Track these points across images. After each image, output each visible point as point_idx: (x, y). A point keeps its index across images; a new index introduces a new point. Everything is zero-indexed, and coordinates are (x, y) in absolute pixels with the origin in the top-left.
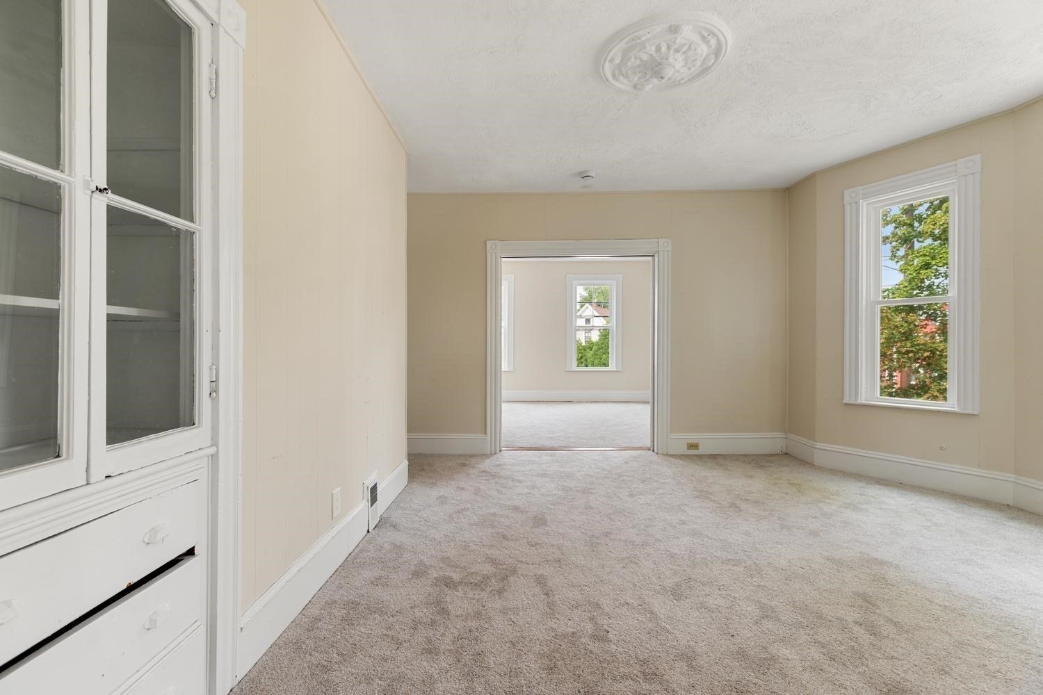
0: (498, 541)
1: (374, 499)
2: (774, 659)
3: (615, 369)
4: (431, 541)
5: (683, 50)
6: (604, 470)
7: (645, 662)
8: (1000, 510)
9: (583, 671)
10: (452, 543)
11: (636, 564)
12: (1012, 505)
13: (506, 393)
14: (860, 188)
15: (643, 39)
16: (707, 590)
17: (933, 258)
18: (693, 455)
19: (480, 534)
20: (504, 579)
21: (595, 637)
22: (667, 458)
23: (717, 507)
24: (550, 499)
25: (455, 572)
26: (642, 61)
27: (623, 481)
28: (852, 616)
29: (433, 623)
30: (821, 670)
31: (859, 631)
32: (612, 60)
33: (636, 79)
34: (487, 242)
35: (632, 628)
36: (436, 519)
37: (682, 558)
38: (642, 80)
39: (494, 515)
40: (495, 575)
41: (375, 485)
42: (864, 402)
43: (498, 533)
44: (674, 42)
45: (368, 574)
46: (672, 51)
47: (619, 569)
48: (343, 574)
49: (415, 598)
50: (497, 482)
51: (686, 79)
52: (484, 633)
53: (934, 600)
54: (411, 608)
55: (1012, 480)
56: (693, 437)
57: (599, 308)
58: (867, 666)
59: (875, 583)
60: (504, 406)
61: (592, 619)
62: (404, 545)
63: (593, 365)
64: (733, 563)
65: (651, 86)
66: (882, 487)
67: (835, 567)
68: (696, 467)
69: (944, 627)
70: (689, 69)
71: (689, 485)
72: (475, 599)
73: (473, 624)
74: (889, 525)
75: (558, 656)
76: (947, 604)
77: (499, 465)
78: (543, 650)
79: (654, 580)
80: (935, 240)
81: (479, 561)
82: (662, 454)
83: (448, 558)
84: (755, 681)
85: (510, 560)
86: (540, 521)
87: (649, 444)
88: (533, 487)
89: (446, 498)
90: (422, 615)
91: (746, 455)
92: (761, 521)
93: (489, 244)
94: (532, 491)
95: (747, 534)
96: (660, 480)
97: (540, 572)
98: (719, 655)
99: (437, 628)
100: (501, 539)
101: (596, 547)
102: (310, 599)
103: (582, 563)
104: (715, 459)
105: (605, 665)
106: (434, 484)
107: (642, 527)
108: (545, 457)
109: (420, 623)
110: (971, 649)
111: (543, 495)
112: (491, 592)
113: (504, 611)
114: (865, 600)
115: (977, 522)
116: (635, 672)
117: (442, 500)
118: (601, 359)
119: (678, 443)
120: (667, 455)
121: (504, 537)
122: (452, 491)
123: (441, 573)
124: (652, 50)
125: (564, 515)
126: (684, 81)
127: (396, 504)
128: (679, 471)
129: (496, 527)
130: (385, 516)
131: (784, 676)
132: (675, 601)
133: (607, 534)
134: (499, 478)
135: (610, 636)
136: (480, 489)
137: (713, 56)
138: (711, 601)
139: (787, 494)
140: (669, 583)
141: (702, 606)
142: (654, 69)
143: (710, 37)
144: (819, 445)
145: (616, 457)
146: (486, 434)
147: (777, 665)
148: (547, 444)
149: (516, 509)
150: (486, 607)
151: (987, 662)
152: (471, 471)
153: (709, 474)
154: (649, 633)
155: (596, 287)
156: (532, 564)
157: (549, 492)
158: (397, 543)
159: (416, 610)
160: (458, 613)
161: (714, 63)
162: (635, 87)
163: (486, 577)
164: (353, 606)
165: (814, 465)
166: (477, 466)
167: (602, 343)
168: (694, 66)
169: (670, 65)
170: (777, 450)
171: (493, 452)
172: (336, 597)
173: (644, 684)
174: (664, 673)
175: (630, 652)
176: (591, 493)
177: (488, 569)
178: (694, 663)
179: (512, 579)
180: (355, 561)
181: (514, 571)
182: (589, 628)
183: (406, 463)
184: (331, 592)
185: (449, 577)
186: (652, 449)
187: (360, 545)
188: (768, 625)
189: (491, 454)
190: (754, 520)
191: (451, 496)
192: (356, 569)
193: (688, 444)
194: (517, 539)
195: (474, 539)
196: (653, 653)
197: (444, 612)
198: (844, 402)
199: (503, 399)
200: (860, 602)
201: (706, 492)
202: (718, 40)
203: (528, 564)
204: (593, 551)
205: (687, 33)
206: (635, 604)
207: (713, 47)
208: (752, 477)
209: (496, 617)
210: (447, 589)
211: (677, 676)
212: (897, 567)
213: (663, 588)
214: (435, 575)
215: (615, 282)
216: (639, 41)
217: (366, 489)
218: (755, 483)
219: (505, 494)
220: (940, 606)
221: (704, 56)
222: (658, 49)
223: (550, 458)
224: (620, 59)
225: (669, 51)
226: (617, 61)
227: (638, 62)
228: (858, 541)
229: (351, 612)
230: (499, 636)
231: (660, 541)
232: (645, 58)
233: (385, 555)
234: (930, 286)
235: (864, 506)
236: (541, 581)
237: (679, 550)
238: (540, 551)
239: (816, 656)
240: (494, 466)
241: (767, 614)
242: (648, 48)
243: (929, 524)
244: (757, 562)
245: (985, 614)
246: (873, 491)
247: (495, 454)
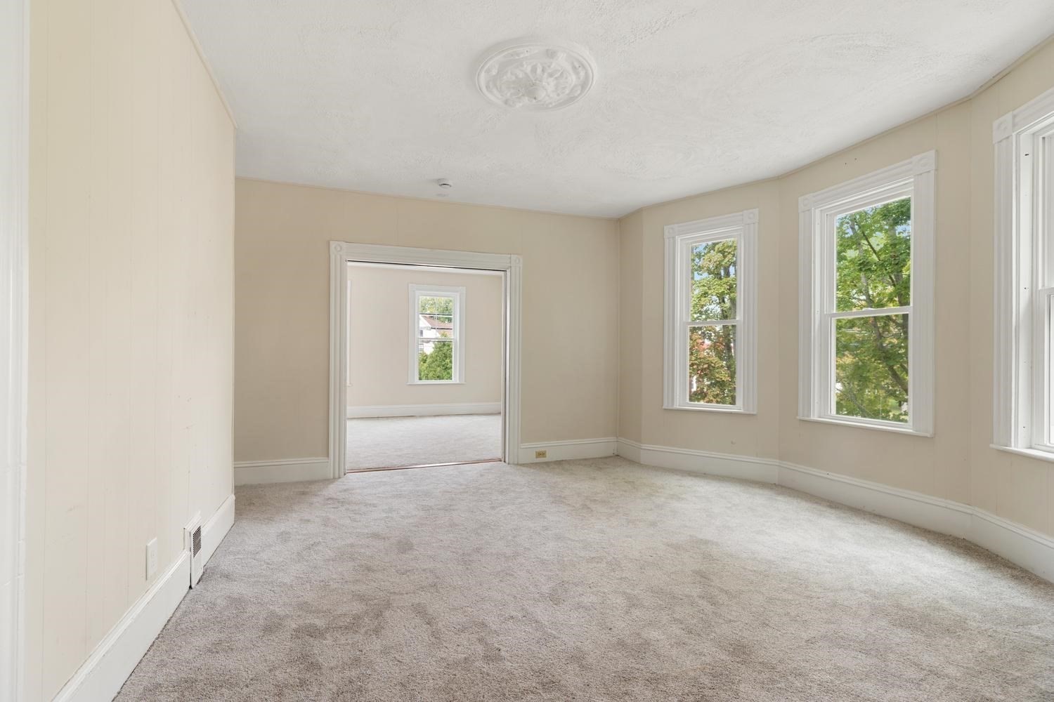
0: (363, 575)
1: (197, 546)
2: (647, 643)
3: (458, 382)
4: (280, 586)
5: (556, 76)
6: (461, 485)
7: (541, 672)
8: (772, 489)
9: (483, 697)
10: (308, 586)
11: (512, 575)
12: (777, 483)
13: (351, 410)
14: (676, 225)
15: (522, 56)
16: (580, 589)
17: (709, 289)
18: (542, 463)
19: (339, 570)
20: (379, 615)
21: (487, 658)
22: (519, 467)
23: (572, 511)
24: (411, 520)
25: (318, 617)
26: (517, 77)
27: (482, 494)
28: (695, 592)
29: (303, 683)
30: (684, 643)
31: (704, 604)
32: (488, 71)
33: (509, 94)
34: (331, 242)
35: (521, 641)
36: (281, 559)
37: (552, 563)
38: (514, 97)
39: (352, 545)
40: (366, 613)
41: (199, 529)
42: (678, 407)
43: (361, 566)
44: (549, 67)
45: (200, 641)
46: (546, 74)
47: (497, 584)
48: (164, 647)
49: (272, 658)
50: (347, 509)
51: (554, 104)
52: (368, 680)
53: (746, 567)
54: (270, 671)
55: (777, 464)
56: (540, 445)
57: (431, 320)
58: (715, 633)
59: (705, 560)
60: (349, 424)
61: (480, 640)
62: (245, 596)
63: (427, 378)
64: (596, 560)
65: (521, 104)
66: (693, 478)
67: (675, 551)
68: (546, 474)
69: (757, 588)
70: (558, 95)
71: (544, 492)
72: (348, 644)
73: (354, 673)
74: (704, 509)
75: (454, 687)
76: (755, 569)
77: (345, 490)
78: (437, 684)
79: (532, 588)
80: (710, 274)
81: (345, 600)
82: (514, 464)
83: (307, 602)
84: (637, 666)
85: (381, 593)
86: (405, 546)
87: (499, 454)
88: (391, 510)
89: (288, 533)
90: (286, 676)
91: (585, 459)
92: (611, 519)
93: (333, 245)
94: (390, 515)
95: (602, 532)
96: (517, 490)
97: (417, 601)
98: (603, 650)
99: (309, 687)
100: (366, 572)
101: (469, 565)
102: (119, 690)
103: (460, 583)
104: (560, 465)
105: (503, 685)
106: (270, 519)
107: (510, 538)
108: (396, 476)
109: (286, 686)
110: (777, 602)
111: (403, 517)
112: (366, 633)
113: (385, 651)
114: (702, 577)
115: (759, 499)
116: (534, 685)
117: (284, 537)
118: (435, 371)
119: (527, 452)
120: (518, 464)
121: (369, 569)
122: (295, 526)
123: (301, 622)
124: (529, 69)
125: (429, 536)
126: (551, 106)
127: (223, 548)
128: (532, 480)
129: (357, 558)
130: (211, 565)
131: (658, 656)
132: (555, 606)
133: (478, 550)
134: (349, 504)
135: (503, 653)
136: (329, 519)
137: (580, 87)
138: (586, 600)
139: (625, 491)
140: (545, 589)
141: (579, 606)
142: (529, 88)
143: (580, 69)
144: (645, 446)
145: (470, 471)
146: (328, 456)
147: (651, 648)
148: (396, 462)
149: (376, 536)
150: (364, 651)
151: (789, 611)
152: (315, 500)
153: (559, 480)
154: (538, 642)
155: (428, 298)
156: (407, 594)
157: (408, 513)
158: (236, 596)
159: (277, 673)
160: (332, 665)
161: (580, 94)
162: (506, 102)
163: (357, 618)
164: (186, 685)
165: (641, 464)
166: (319, 493)
167: (437, 356)
168: (563, 93)
169: (543, 87)
170: (610, 453)
171: (337, 476)
172: (160, 679)
173: (544, 695)
174: (560, 678)
175: (525, 665)
176: (454, 510)
177: (358, 608)
178: (584, 663)
179: (387, 614)
180: (179, 627)
181: (388, 605)
182: (480, 649)
183: (233, 497)
184: (150, 675)
185: (311, 625)
186: (503, 460)
187: (182, 606)
188: (636, 612)
189: (334, 478)
190: (605, 518)
191: (295, 530)
192: (183, 637)
193: (536, 452)
194: (384, 570)
195: (334, 577)
196: (546, 662)
197: (314, 666)
198: (664, 407)
199: (348, 416)
200: (698, 579)
201: (560, 496)
202: (586, 73)
203: (402, 594)
204: (467, 568)
205: (561, 61)
206: (520, 615)
207: (582, 78)
208: (594, 479)
209: (378, 660)
210: (312, 639)
211: (572, 678)
212: (717, 544)
213: (542, 595)
214: (294, 626)
215: (458, 294)
216: (517, 58)
217: (187, 535)
218: (597, 485)
219: (360, 521)
220: (751, 571)
221: (572, 85)
222: (534, 70)
223: (402, 478)
224: (497, 71)
225: (543, 74)
226: (494, 72)
227: (514, 78)
228: (686, 527)
229: (186, 693)
230: (385, 680)
231: (529, 549)
232: (521, 75)
233: (221, 613)
234: (706, 311)
235: (684, 496)
236: (420, 610)
237: (547, 556)
238: (412, 578)
239: (678, 632)
240: (340, 492)
241: (633, 603)
242: (525, 66)
243: (730, 505)
244: (616, 556)
245: (780, 572)
246: (688, 482)
247: (339, 478)
